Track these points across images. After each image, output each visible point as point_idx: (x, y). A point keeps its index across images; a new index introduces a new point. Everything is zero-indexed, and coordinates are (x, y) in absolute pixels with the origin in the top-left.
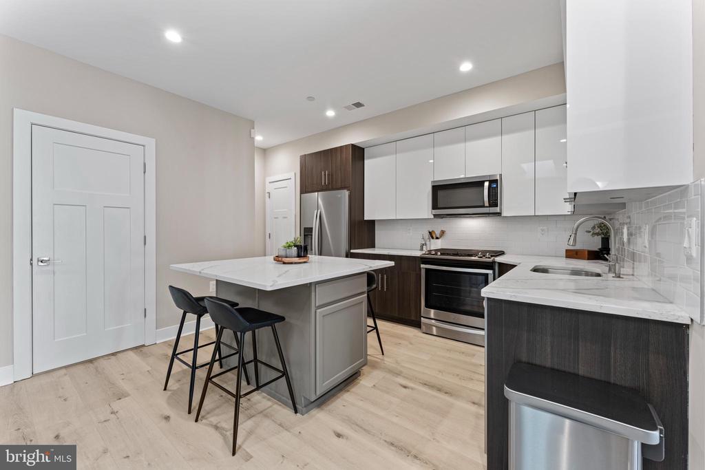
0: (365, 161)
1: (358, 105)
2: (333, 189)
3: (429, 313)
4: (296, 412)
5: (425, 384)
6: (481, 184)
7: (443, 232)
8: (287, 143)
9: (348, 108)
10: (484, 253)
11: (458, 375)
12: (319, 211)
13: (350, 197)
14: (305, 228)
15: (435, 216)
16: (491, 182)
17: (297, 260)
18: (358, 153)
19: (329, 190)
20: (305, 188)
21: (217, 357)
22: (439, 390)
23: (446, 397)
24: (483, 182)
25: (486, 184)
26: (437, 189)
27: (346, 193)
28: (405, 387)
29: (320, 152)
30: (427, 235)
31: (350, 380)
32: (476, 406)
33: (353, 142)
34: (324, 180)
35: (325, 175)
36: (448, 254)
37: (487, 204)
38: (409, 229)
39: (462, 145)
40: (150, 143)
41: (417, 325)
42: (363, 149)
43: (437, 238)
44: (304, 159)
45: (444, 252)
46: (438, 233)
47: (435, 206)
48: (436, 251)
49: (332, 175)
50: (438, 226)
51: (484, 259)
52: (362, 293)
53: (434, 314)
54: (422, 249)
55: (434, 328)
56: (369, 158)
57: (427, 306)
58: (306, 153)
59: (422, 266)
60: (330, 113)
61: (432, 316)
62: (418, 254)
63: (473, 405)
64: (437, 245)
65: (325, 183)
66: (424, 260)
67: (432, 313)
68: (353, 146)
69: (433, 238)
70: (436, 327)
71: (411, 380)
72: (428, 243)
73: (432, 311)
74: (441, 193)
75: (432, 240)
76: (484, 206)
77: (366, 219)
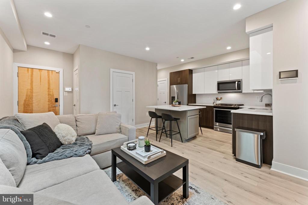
0: (193, 74)
1: (192, 58)
2: (182, 84)
3: (216, 124)
4: (182, 142)
6: (235, 82)
7: (221, 98)
8: (165, 68)
9: (189, 59)
10: (235, 105)
12: (177, 91)
13: (188, 86)
14: (172, 97)
15: (219, 93)
16: (238, 82)
17: (178, 105)
18: (191, 71)
19: (180, 84)
20: (172, 83)
21: (164, 128)
24: (236, 82)
25: (237, 82)
26: (219, 84)
27: (187, 85)
29: (177, 72)
30: (215, 99)
31: (194, 138)
34: (179, 81)
35: (179, 79)
36: (223, 105)
37: (237, 89)
38: (209, 97)
39: (228, 70)
40: (134, 73)
41: (212, 128)
42: (192, 70)
43: (219, 100)
44: (171, 74)
45: (222, 104)
46: (219, 98)
47: (218, 89)
48: (219, 104)
49: (181, 79)
50: (219, 96)
51: (235, 106)
52: (198, 115)
53: (218, 124)
54: (213, 104)
55: (218, 129)
56: (194, 73)
57: (216, 121)
58: (172, 72)
59: (214, 109)
60: (182, 60)
61: (217, 125)
62: (213, 105)
64: (219, 102)
66: (215, 107)
67: (217, 124)
68: (189, 70)
69: (218, 100)
70: (219, 128)
71: (212, 139)
73: (217, 123)
74: (220, 85)
75: (217, 101)
76: (236, 90)
77: (193, 93)
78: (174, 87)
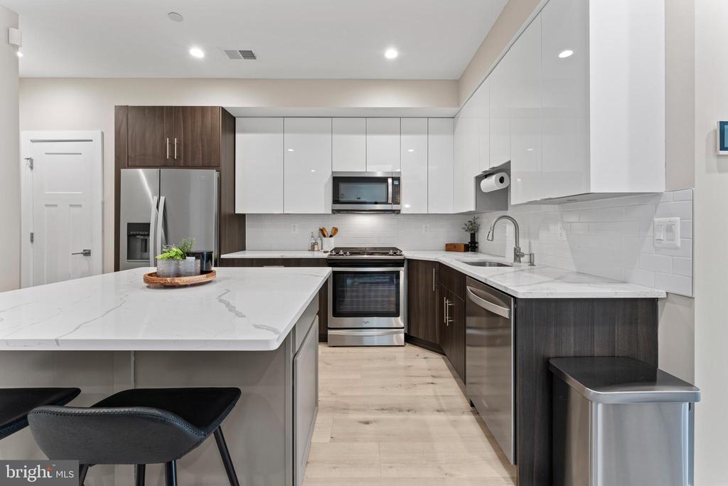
0: (239, 137)
1: (249, 55)
2: (186, 166)
3: (339, 322)
5: (383, 409)
6: (386, 180)
7: (335, 230)
9: (231, 54)
11: (400, 385)
12: (162, 199)
13: (220, 180)
14: (130, 226)
15: (333, 211)
16: (394, 179)
18: (229, 121)
19: (182, 167)
20: (126, 158)
22: (400, 410)
23: (411, 416)
24: (388, 178)
25: (390, 181)
26: (339, 181)
28: (367, 423)
29: (162, 108)
30: (317, 232)
32: (442, 413)
33: (225, 105)
35: (172, 144)
37: (390, 201)
38: (294, 226)
39: (363, 138)
42: (235, 118)
43: (331, 236)
44: (124, 112)
46: (329, 231)
47: (336, 201)
49: (185, 146)
51: (396, 257)
56: (244, 131)
58: (130, 105)
60: (197, 53)
63: (438, 413)
65: (172, 156)
68: (223, 110)
69: (324, 236)
71: (364, 410)
72: (319, 242)
74: (342, 186)
75: (324, 238)
76: (386, 203)
77: (237, 212)
78: (138, 177)
